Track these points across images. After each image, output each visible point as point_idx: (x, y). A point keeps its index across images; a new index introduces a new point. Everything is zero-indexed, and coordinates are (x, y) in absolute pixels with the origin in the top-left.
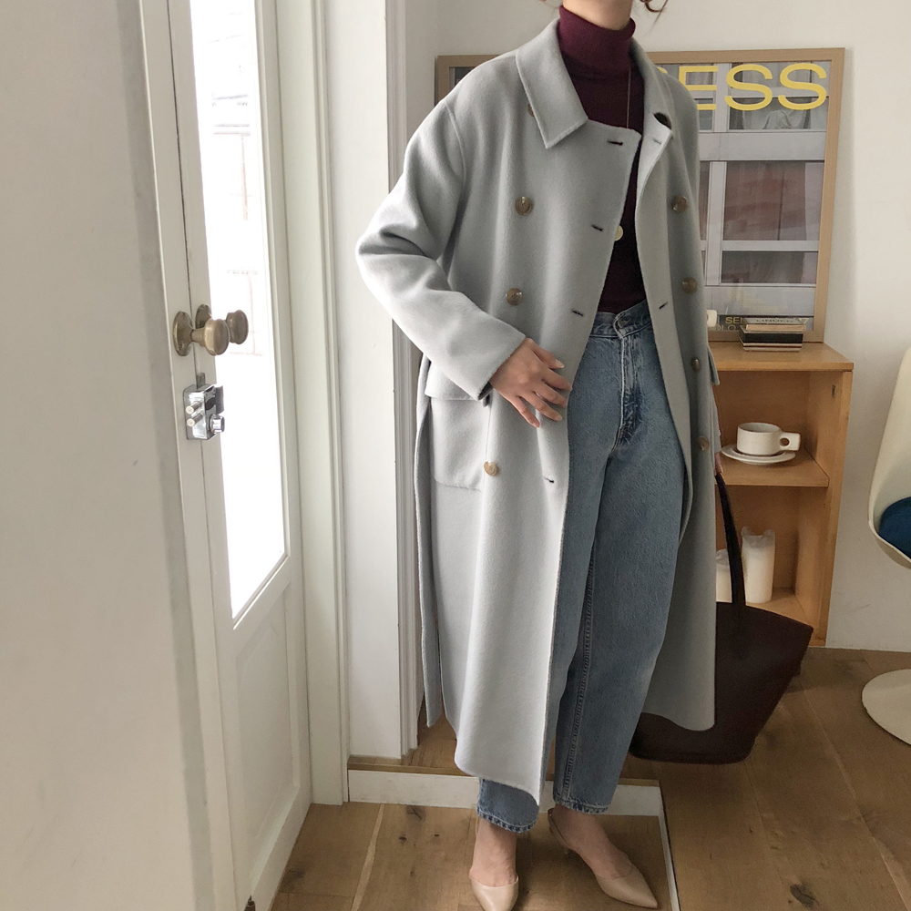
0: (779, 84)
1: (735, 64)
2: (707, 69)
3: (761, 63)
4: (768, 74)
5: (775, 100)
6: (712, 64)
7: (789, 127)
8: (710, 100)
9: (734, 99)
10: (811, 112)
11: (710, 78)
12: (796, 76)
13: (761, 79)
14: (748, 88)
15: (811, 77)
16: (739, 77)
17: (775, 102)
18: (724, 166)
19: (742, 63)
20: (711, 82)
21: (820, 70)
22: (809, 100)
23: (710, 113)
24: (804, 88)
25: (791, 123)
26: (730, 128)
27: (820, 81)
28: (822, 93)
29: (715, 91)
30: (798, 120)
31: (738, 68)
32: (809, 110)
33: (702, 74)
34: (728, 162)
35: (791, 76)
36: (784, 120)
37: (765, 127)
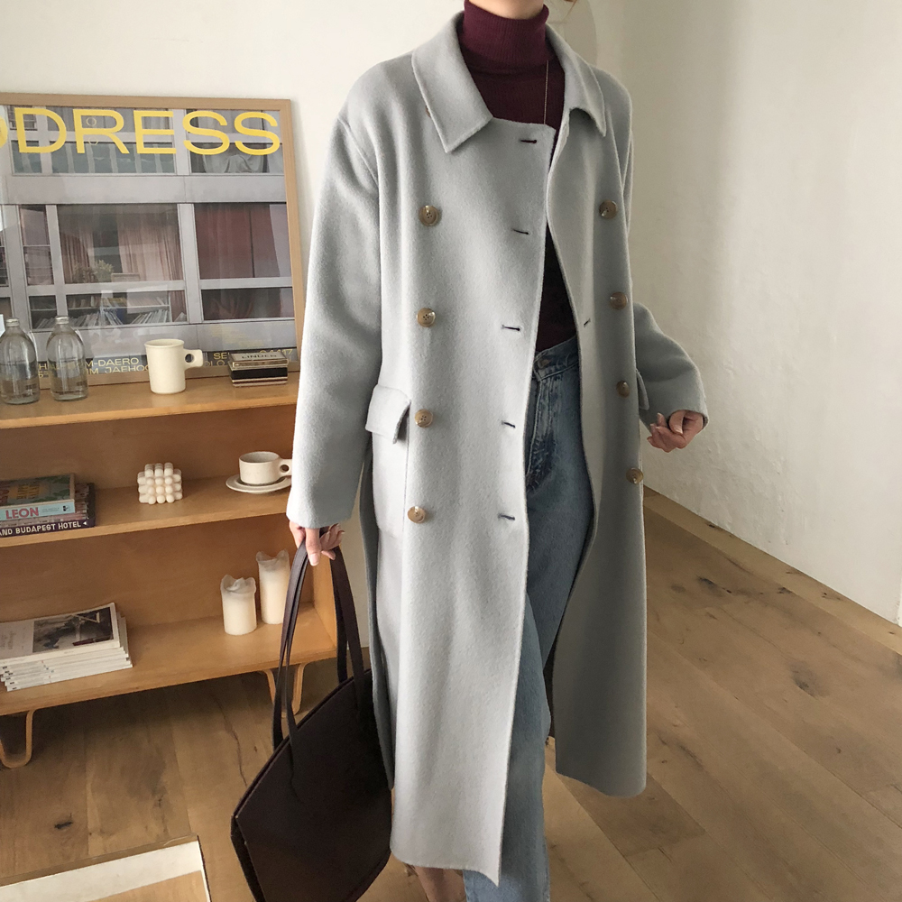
0: (234, 131)
1: (189, 111)
2: (163, 114)
3: (214, 110)
4: (223, 122)
5: (232, 145)
6: (167, 109)
7: (249, 171)
8: (169, 144)
9: (193, 144)
10: (268, 158)
11: (167, 123)
12: (250, 124)
13: (216, 125)
14: (204, 134)
15: (263, 125)
16: (195, 122)
17: (233, 148)
18: (192, 207)
19: (196, 110)
20: (167, 127)
21: (271, 119)
22: (264, 146)
23: (171, 156)
24: (257, 134)
25: (251, 167)
26: (193, 171)
27: (273, 129)
28: (276, 141)
29: (173, 136)
30: (257, 165)
31: (193, 115)
32: (265, 156)
33: (158, 118)
34: (194, 204)
35: (244, 123)
36: (244, 165)
37: (226, 172)
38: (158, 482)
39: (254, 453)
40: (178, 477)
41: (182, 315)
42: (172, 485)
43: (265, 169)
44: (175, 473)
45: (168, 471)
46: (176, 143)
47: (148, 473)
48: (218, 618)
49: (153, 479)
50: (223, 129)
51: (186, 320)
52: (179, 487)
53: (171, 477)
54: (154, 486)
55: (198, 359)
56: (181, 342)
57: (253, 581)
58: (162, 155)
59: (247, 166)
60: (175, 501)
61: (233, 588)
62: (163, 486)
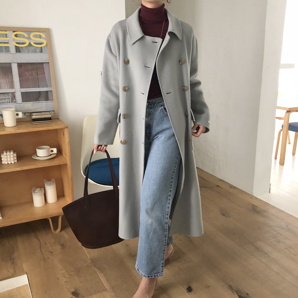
0: (30, 39)
1: (14, 32)
2: (5, 32)
3: (23, 31)
4: (26, 36)
5: (30, 43)
6: (6, 31)
8: (7, 43)
9: (16, 43)
10: (42, 48)
11: (6, 36)
12: (35, 36)
13: (24, 37)
14: (20, 39)
15: (40, 37)
16: (16, 36)
17: (30, 45)
18: (16, 64)
19: (16, 31)
21: (43, 35)
22: (41, 44)
23: (8, 47)
24: (38, 40)
25: (37, 51)
26: (16, 52)
27: (43, 38)
28: (45, 42)
29: (8, 40)
30: (38, 50)
31: (15, 33)
32: (41, 47)
33: (3, 34)
34: (18, 63)
35: (34, 36)
36: (34, 50)
37: (28, 52)
38: (8, 156)
39: (41, 146)
40: (15, 155)
41: (14, 100)
42: (13, 157)
43: (41, 52)
44: (14, 153)
45: (12, 153)
46: (10, 42)
47: (5, 154)
48: (32, 202)
49: (7, 156)
50: (26, 38)
51: (16, 102)
52: (16, 158)
53: (13, 155)
54: (7, 158)
55: (21, 115)
56: (14, 109)
57: (43, 189)
58: (5, 47)
59: (35, 50)
60: (15, 163)
61: (36, 192)
62: (10, 158)
